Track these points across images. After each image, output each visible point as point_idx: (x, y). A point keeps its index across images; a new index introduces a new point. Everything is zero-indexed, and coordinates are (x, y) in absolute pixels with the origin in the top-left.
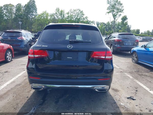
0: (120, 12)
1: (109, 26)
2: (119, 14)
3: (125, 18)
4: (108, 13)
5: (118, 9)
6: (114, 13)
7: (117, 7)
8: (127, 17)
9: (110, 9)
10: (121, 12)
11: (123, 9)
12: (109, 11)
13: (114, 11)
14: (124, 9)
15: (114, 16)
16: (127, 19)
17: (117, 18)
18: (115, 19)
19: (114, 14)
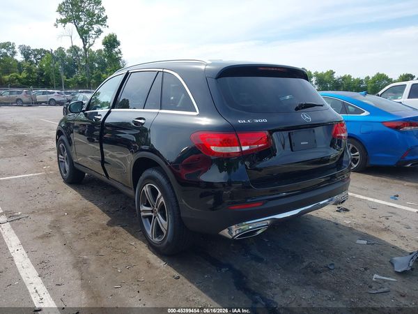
0: (97, 22)
1: (63, 61)
2: (95, 29)
3: (112, 42)
4: (64, 22)
5: (90, 14)
6: (82, 23)
7: (88, 8)
8: (118, 39)
9: (66, 12)
10: (102, 25)
11: (103, 16)
12: (63, 17)
13: (80, 20)
14: (106, 17)
15: (83, 33)
16: (119, 44)
17: (91, 39)
18: (85, 41)
19: (82, 27)
